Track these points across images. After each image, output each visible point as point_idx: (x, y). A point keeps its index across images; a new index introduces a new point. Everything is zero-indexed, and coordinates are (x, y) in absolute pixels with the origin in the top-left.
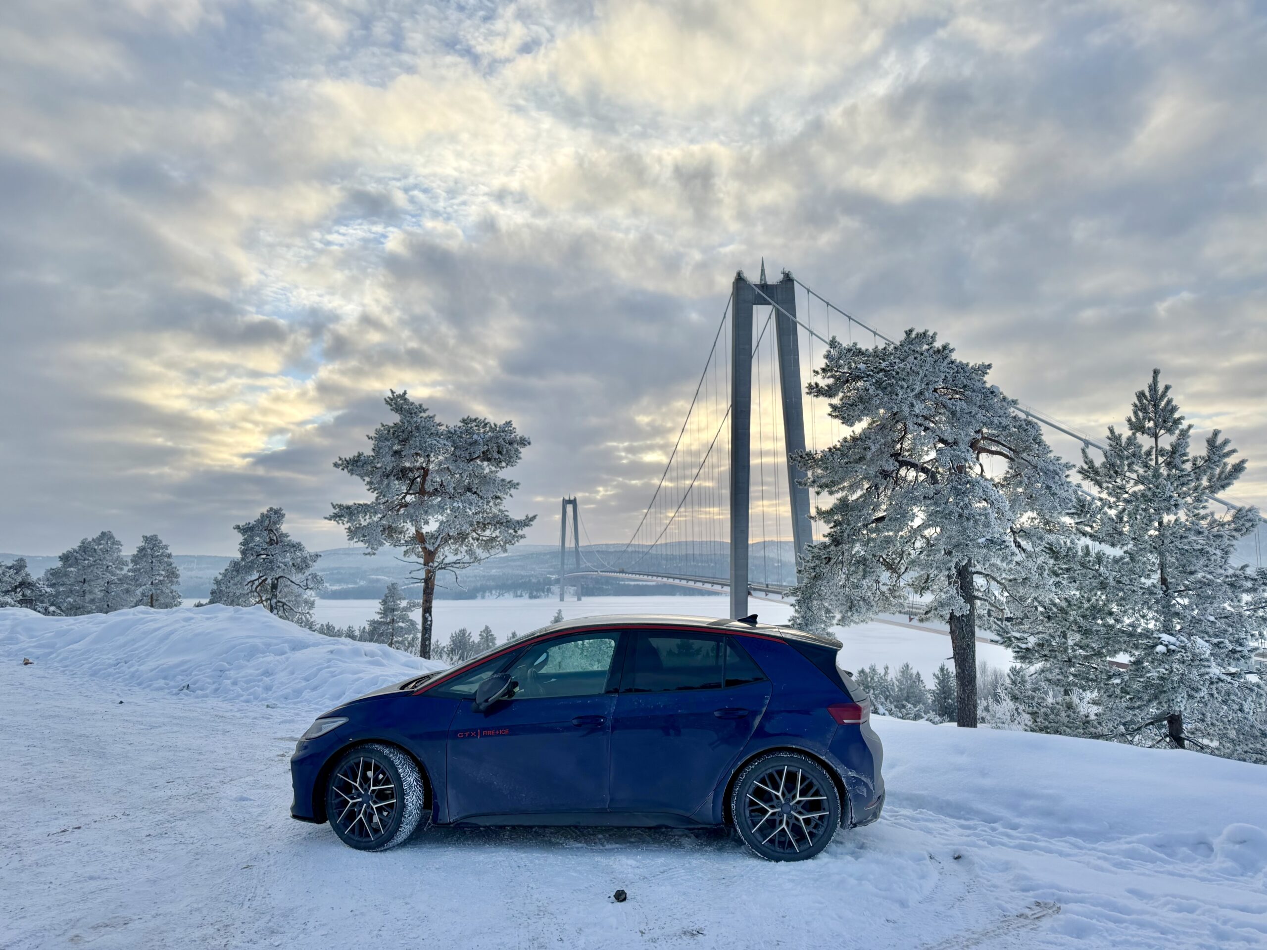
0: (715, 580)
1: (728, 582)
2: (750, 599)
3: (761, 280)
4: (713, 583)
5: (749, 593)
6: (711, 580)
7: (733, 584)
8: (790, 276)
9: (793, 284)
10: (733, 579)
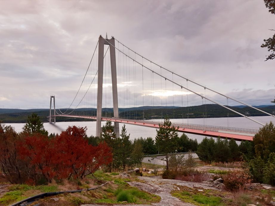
3: (106, 38)
9: (114, 40)
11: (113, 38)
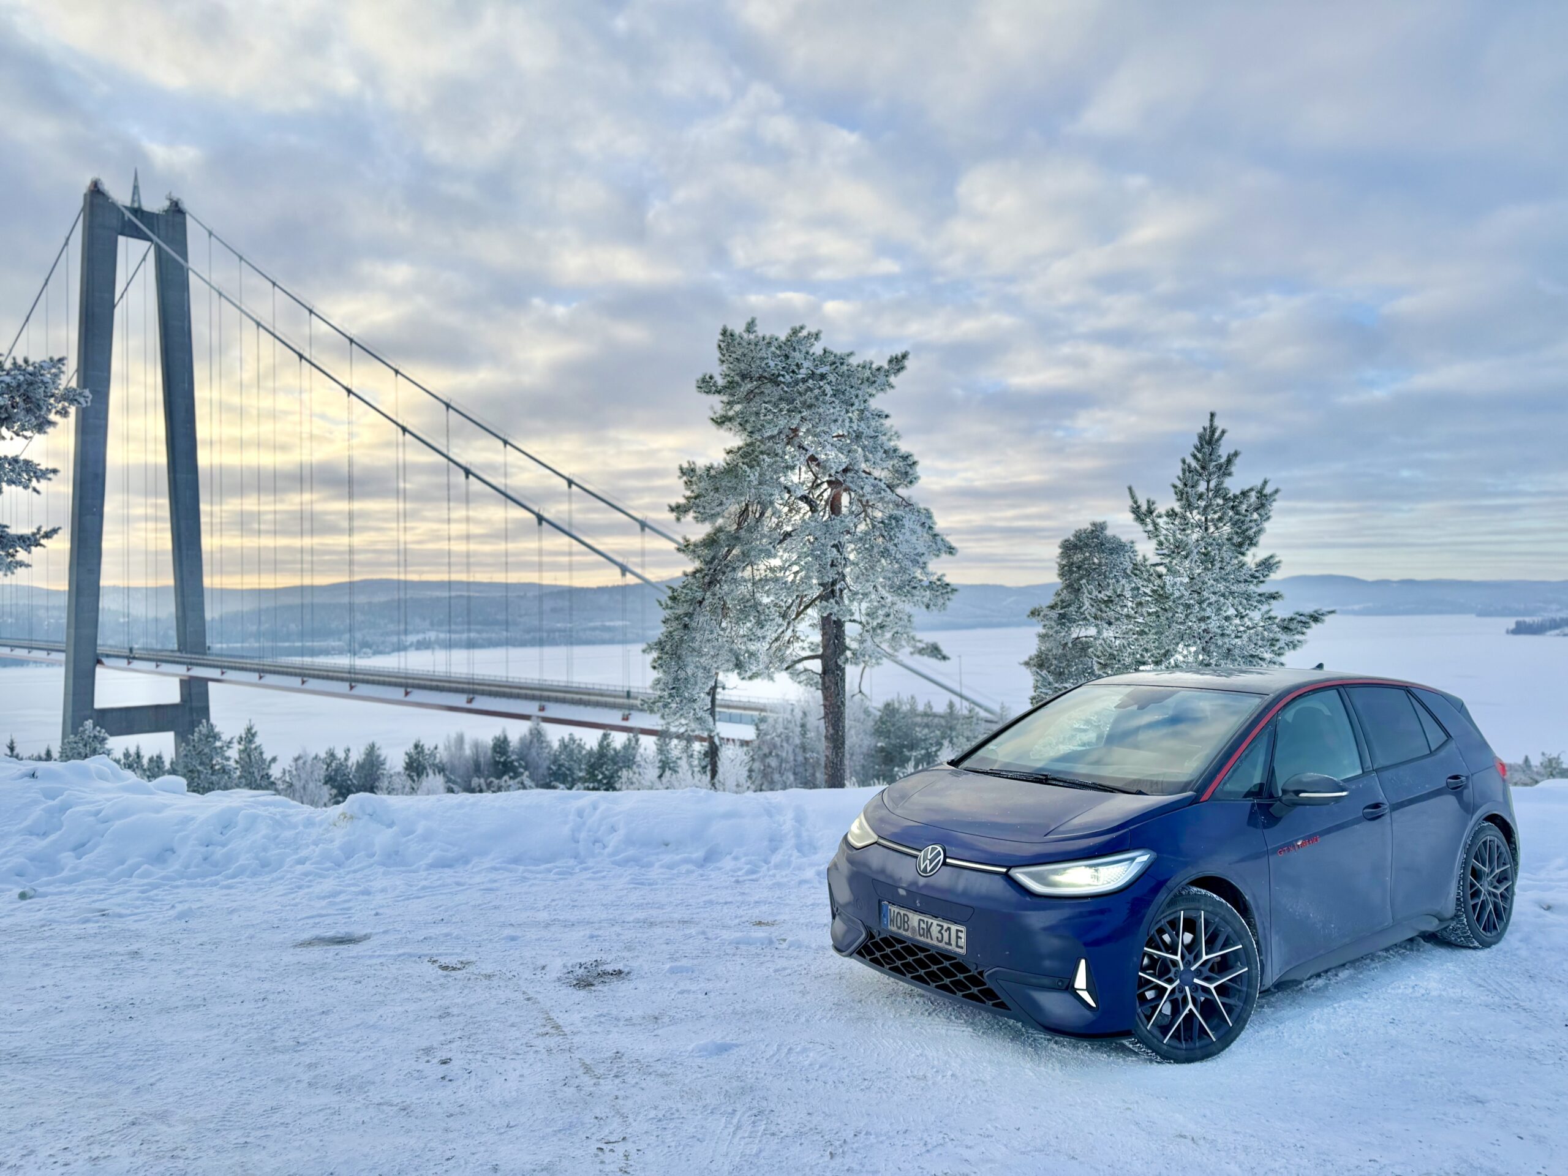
0: (34, 644)
1: (63, 646)
2: (99, 671)
3: (133, 201)
4: (31, 648)
5: (99, 662)
6: (26, 643)
7: (72, 649)
8: (180, 205)
9: (185, 218)
10: (72, 642)
11: (176, 211)
